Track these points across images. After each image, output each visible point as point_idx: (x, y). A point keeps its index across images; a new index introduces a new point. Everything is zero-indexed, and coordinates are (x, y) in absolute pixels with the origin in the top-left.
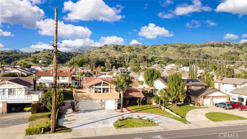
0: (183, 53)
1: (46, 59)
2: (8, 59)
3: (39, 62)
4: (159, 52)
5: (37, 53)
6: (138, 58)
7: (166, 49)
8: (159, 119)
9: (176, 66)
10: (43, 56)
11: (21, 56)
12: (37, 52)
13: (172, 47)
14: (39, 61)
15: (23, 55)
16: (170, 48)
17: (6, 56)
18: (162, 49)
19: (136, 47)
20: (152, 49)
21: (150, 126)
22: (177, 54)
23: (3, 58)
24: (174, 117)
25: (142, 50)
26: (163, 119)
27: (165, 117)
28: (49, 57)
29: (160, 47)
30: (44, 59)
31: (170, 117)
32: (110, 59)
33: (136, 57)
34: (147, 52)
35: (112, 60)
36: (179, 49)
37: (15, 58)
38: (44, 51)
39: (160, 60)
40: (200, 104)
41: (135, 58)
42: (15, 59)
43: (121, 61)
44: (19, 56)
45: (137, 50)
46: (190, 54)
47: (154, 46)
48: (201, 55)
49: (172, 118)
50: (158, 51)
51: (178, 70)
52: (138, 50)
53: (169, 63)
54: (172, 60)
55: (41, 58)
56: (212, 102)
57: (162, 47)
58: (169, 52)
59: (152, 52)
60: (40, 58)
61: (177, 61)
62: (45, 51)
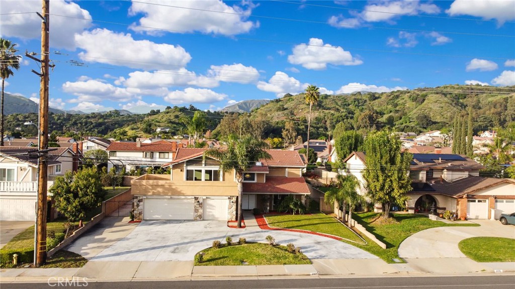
0: (464, 106)
1: (170, 125)
2: (103, 127)
3: (155, 131)
4: (407, 105)
5: (155, 115)
6: (355, 119)
7: (424, 100)
9: (442, 135)
10: (164, 119)
11: (127, 121)
12: (153, 113)
13: (439, 95)
15: (130, 118)
16: (432, 97)
17: (101, 121)
18: (415, 100)
19: (353, 97)
20: (391, 101)
22: (448, 110)
23: (94, 124)
25: (368, 102)
28: (177, 121)
29: (409, 94)
30: (167, 125)
32: (295, 123)
33: (352, 118)
34: (379, 107)
35: (299, 125)
36: (456, 99)
37: (116, 124)
39: (408, 124)
40: (457, 217)
41: (349, 120)
42: (117, 126)
43: (318, 126)
44: (124, 121)
45: (356, 102)
47: (396, 94)
48: (508, 110)
50: (404, 104)
51: (447, 144)
52: (359, 103)
53: (429, 129)
54: (435, 123)
55: (161, 124)
57: (415, 95)
58: (430, 106)
59: (390, 107)
60: (157, 124)
61: (447, 125)
62: (170, 110)
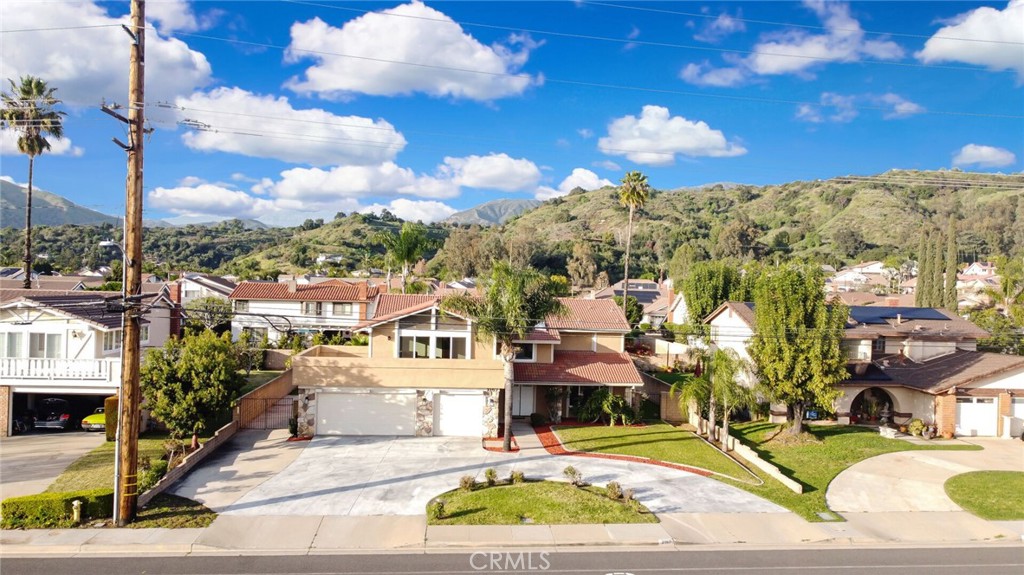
0: (928, 213)
1: (343, 248)
2: (210, 253)
3: (315, 261)
4: (816, 211)
5: (313, 228)
6: (713, 238)
7: (849, 200)
8: (680, 489)
9: (886, 271)
10: (332, 238)
11: (257, 241)
12: (312, 226)
13: (878, 191)
14: (315, 259)
15: (264, 236)
16: (865, 195)
17: (206, 240)
18: (830, 200)
19: (709, 195)
20: (784, 203)
21: (606, 522)
22: (898, 221)
23: (192, 248)
24: (762, 486)
25: (737, 204)
26: (702, 491)
27: (711, 483)
28: (357, 241)
29: (818, 189)
30: (338, 249)
31: (739, 485)
32: (593, 246)
33: (706, 236)
34: (758, 214)
35: (600, 250)
36: (913, 198)
37: (235, 247)
38: (338, 220)
39: (817, 248)
40: (935, 431)
41: (701, 241)
42: (237, 251)
43: (639, 252)
44: (251, 241)
45: (714, 205)
46: (961, 217)
47: (792, 189)
48: (1018, 221)
49: (751, 491)
50: (809, 209)
51: (896, 288)
52: (719, 207)
53: (859, 258)
54: (870, 247)
55: (326, 248)
56: (1007, 421)
57: (831, 191)
58: (862, 212)
59: (781, 214)
60: (319, 247)
61: (896, 251)
62: (343, 219)
